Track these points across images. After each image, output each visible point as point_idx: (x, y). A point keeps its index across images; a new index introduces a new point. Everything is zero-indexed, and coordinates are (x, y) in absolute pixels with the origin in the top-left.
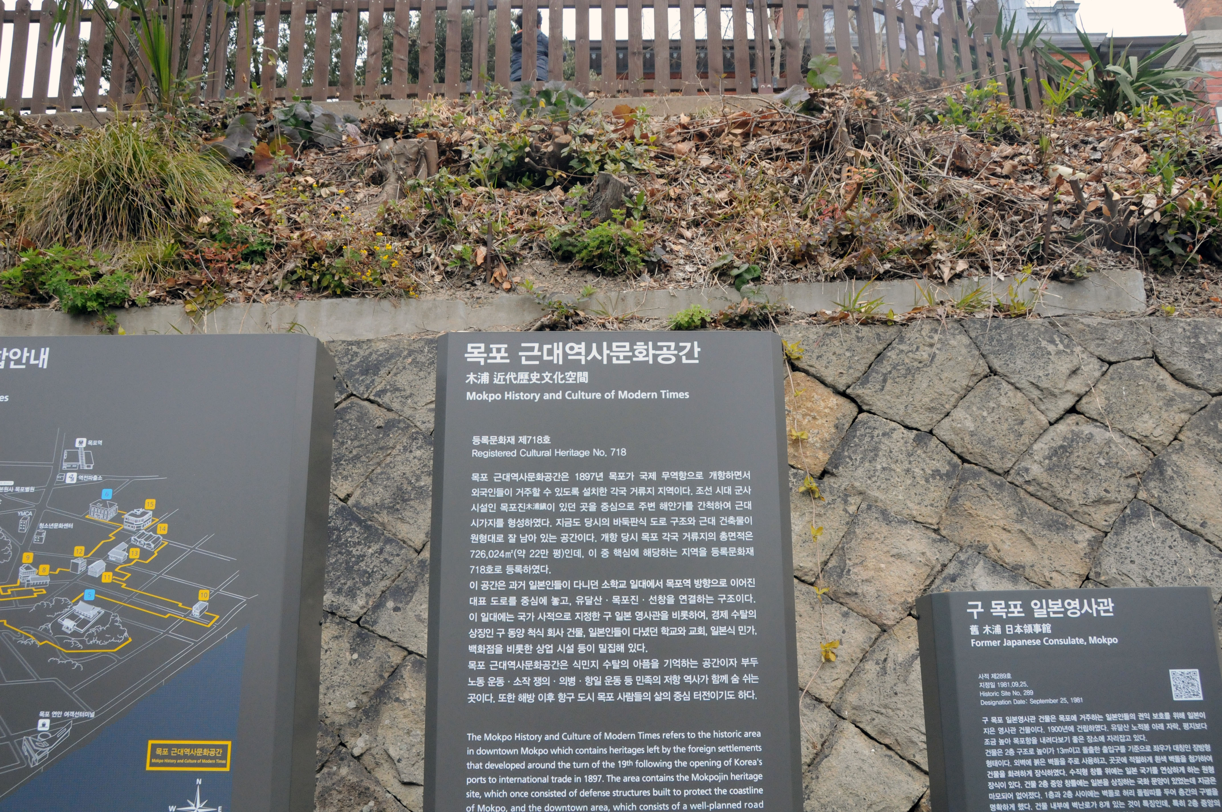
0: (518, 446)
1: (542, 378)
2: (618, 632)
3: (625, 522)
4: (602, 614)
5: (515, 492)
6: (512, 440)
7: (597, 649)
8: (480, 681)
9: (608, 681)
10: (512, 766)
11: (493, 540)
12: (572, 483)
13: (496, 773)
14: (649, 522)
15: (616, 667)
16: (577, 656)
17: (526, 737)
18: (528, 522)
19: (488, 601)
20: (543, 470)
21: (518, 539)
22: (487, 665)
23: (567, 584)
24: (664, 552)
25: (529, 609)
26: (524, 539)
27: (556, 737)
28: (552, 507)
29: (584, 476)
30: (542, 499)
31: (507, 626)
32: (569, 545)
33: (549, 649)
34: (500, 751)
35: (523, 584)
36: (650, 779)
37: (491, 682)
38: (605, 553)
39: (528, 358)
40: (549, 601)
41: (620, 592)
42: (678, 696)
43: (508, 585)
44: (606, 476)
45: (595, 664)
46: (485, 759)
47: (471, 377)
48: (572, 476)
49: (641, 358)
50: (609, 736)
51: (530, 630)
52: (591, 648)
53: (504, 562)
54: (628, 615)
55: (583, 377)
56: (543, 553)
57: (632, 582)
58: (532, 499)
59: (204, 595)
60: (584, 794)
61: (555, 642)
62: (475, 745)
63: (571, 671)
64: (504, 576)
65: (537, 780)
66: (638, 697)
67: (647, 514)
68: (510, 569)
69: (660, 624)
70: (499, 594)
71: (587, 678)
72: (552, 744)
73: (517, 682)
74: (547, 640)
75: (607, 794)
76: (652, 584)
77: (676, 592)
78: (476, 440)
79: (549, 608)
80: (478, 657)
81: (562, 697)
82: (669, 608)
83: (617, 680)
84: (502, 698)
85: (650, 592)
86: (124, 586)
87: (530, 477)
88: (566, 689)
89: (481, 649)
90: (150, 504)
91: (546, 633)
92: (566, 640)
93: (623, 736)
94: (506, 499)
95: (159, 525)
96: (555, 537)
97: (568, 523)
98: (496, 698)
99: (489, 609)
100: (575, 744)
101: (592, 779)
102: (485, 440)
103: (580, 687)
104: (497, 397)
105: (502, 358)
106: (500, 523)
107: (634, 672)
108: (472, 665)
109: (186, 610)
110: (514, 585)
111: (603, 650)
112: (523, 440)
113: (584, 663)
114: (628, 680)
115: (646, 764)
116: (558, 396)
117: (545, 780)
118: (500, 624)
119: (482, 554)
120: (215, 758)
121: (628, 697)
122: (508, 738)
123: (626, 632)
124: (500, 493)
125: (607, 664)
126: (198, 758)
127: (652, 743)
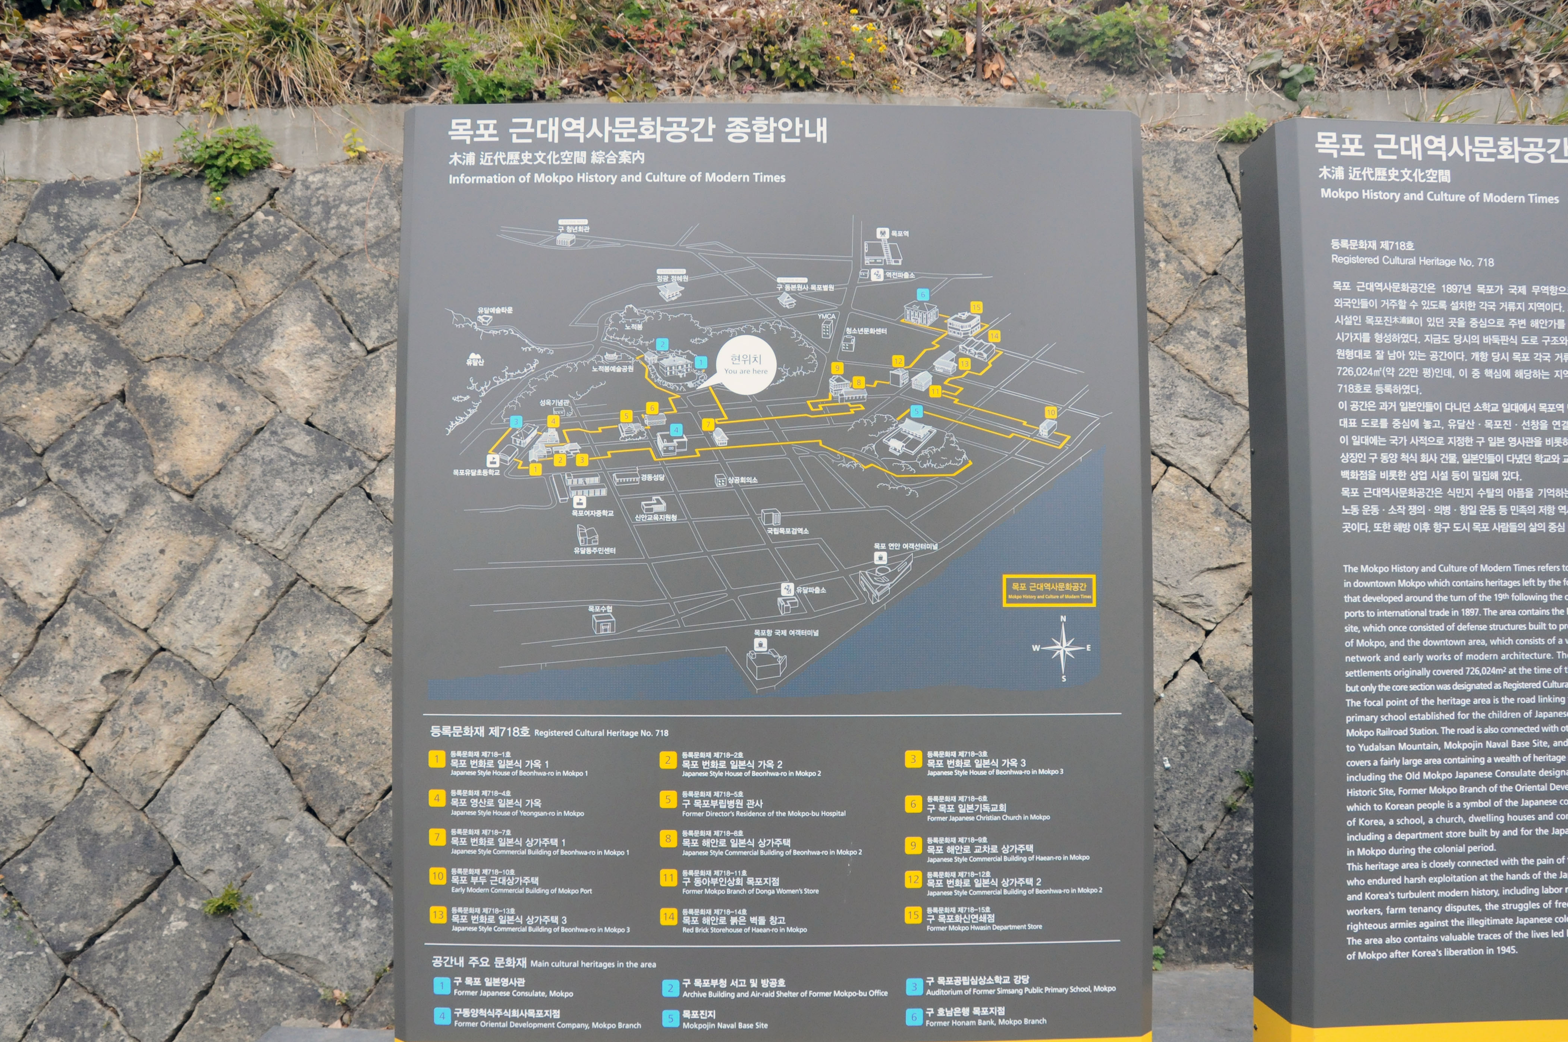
0: (1380, 252)
1: (1401, 176)
2: (1491, 459)
3: (1496, 340)
4: (1475, 439)
5: (1380, 304)
6: (1373, 245)
7: (1471, 477)
8: (1355, 510)
9: (1483, 510)
10: (1390, 599)
11: (1360, 357)
12: (1439, 295)
13: (1374, 606)
14: (1520, 341)
15: (1490, 495)
16: (1451, 484)
17: (1403, 569)
18: (1395, 338)
19: (1359, 423)
20: (1409, 281)
21: (1386, 356)
22: (1361, 492)
23: (1438, 406)
24: (1537, 374)
25: (1401, 432)
26: (1393, 356)
27: (1433, 569)
28: (1419, 321)
29: (1451, 289)
30: (1408, 312)
31: (1379, 450)
32: (1438, 364)
33: (1421, 475)
34: (1377, 584)
35: (1393, 405)
36: (1526, 612)
37: (1366, 510)
38: (1476, 373)
39: (1385, 152)
40: (1421, 424)
41: (1493, 416)
42: (1553, 527)
43: (1378, 405)
44: (1474, 288)
45: (1469, 492)
46: (1362, 592)
47: (1325, 172)
48: (1439, 289)
49: (1506, 156)
50: (1485, 568)
51: (1403, 455)
52: (1465, 475)
53: (1372, 381)
54: (1501, 441)
55: (1445, 176)
56: (1413, 371)
57: (1504, 405)
58: (1397, 312)
59: (1051, 412)
60: (1462, 628)
61: (1430, 468)
62: (1352, 577)
63: (1446, 500)
64: (1373, 396)
65: (1415, 613)
66: (1513, 528)
67: (1517, 332)
68: (1379, 389)
69: (1533, 451)
70: (1369, 415)
71: (1462, 507)
72: (1429, 577)
73: (1392, 511)
74: (1420, 466)
75: (1484, 628)
76: (1524, 408)
77: (1550, 417)
78: (1335, 244)
79: (1422, 432)
80: (1352, 484)
81: (1438, 527)
82: (1544, 435)
83: (1492, 510)
84: (1377, 527)
85: (1522, 416)
86: (956, 401)
87: (1395, 287)
88: (1442, 519)
89: (1354, 475)
90: (977, 307)
91: (1419, 458)
92: (1439, 467)
93: (1499, 568)
94: (1370, 311)
95: (990, 332)
96: (1423, 355)
97: (1437, 340)
98: (1371, 527)
99: (1360, 431)
100: (1452, 576)
101: (1469, 612)
102: (1345, 244)
103: (1456, 517)
104: (1354, 195)
105: (1357, 150)
106: (1366, 338)
107: (1510, 501)
108: (1345, 492)
109: (1031, 430)
110: (1384, 406)
111: (1477, 478)
112: (1385, 245)
113: (1458, 491)
114: (1503, 510)
115: (1522, 597)
116: (1419, 197)
117: (1423, 614)
118: (1371, 448)
119: (1349, 371)
120: (1079, 593)
121: (1503, 527)
122: (1384, 569)
123: (1500, 458)
124: (1364, 304)
125: (1481, 493)
126: (1059, 593)
127: (1527, 575)
